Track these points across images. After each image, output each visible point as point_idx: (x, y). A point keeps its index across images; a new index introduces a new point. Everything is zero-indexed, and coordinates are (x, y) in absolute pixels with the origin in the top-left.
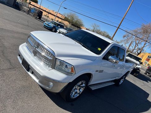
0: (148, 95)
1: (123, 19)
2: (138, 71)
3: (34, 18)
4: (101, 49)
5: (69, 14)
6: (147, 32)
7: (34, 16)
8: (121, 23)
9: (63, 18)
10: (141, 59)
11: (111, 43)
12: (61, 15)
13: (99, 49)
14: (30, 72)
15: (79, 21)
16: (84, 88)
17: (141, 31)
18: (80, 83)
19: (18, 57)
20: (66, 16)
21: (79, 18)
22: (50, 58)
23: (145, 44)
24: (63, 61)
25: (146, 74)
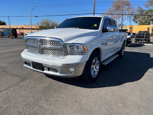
0: (149, 54)
1: (95, 4)
2: (129, 40)
3: (10, 39)
4: (96, 25)
5: (42, 22)
6: (119, 7)
7: (9, 37)
8: (94, 8)
9: (39, 28)
10: (127, 30)
11: (101, 17)
12: (35, 26)
13: (95, 25)
14: (46, 70)
15: (55, 24)
16: (99, 64)
17: (114, 9)
18: (94, 61)
19: (25, 65)
20: (40, 25)
21: (53, 21)
22: (59, 47)
23: (122, 19)
24: (73, 43)
25: (136, 42)
